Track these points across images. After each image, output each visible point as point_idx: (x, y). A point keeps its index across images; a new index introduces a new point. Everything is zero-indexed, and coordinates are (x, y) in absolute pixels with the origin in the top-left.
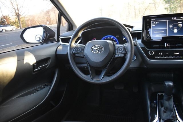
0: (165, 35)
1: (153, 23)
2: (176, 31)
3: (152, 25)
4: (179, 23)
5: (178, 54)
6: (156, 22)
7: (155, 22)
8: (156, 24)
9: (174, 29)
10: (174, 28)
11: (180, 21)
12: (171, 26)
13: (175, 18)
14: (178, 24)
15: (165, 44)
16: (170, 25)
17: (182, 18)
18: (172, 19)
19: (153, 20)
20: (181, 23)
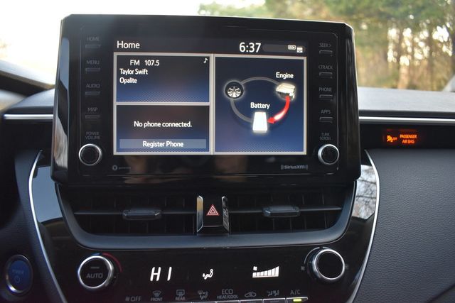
0: (200, 143)
1: (124, 62)
3: (119, 75)
4: (278, 75)
5: (274, 272)
6: (142, 59)
7: (136, 58)
8: (145, 71)
9: (250, 113)
10: (253, 105)
11: (284, 67)
12: (234, 94)
13: (256, 46)
15: (200, 200)
16: (231, 85)
17: (296, 50)
18: (242, 49)
19: (126, 46)
20: (291, 76)
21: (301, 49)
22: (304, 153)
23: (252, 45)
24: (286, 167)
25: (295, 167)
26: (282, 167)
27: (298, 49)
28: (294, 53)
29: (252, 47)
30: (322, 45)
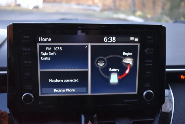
0: (83, 89)
1: (43, 49)
2: (114, 79)
3: (41, 56)
4: (124, 54)
6: (53, 47)
7: (49, 46)
8: (54, 53)
9: (109, 74)
10: (110, 70)
11: (128, 49)
12: (101, 64)
13: (113, 39)
14: (122, 59)
16: (99, 60)
17: (134, 40)
18: (106, 40)
19: (44, 40)
20: (131, 54)
21: (137, 39)
22: (136, 93)
23: (111, 38)
24: (127, 101)
25: (131, 101)
26: (125, 101)
27: (135, 39)
28: (133, 42)
29: (111, 39)
30: (148, 37)
